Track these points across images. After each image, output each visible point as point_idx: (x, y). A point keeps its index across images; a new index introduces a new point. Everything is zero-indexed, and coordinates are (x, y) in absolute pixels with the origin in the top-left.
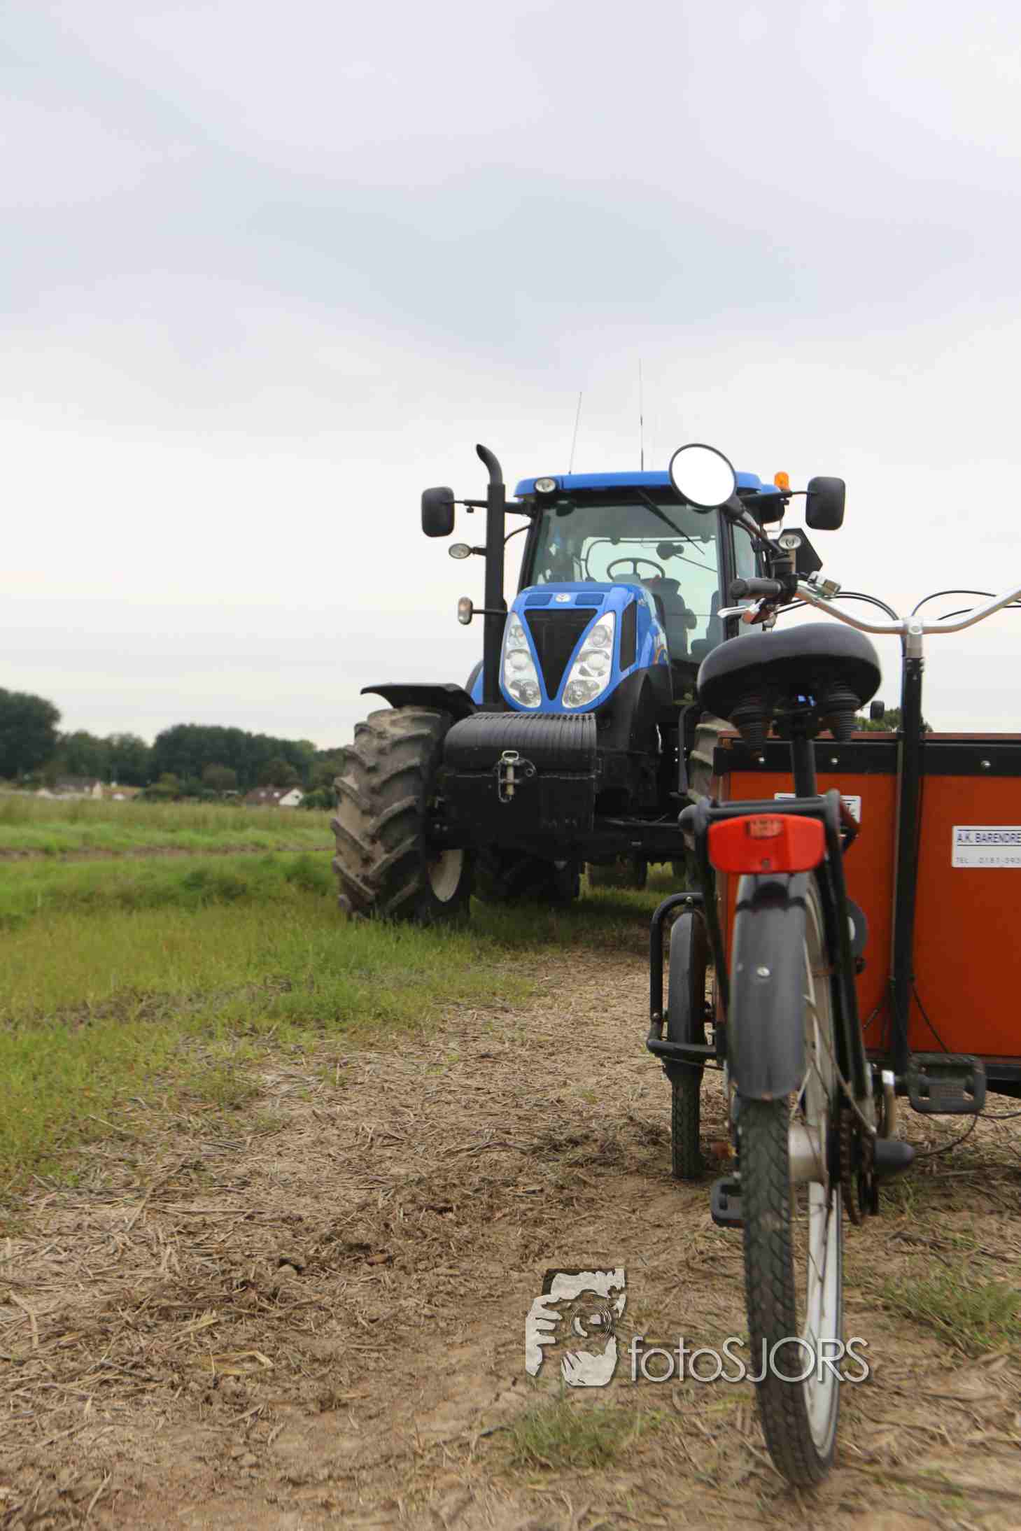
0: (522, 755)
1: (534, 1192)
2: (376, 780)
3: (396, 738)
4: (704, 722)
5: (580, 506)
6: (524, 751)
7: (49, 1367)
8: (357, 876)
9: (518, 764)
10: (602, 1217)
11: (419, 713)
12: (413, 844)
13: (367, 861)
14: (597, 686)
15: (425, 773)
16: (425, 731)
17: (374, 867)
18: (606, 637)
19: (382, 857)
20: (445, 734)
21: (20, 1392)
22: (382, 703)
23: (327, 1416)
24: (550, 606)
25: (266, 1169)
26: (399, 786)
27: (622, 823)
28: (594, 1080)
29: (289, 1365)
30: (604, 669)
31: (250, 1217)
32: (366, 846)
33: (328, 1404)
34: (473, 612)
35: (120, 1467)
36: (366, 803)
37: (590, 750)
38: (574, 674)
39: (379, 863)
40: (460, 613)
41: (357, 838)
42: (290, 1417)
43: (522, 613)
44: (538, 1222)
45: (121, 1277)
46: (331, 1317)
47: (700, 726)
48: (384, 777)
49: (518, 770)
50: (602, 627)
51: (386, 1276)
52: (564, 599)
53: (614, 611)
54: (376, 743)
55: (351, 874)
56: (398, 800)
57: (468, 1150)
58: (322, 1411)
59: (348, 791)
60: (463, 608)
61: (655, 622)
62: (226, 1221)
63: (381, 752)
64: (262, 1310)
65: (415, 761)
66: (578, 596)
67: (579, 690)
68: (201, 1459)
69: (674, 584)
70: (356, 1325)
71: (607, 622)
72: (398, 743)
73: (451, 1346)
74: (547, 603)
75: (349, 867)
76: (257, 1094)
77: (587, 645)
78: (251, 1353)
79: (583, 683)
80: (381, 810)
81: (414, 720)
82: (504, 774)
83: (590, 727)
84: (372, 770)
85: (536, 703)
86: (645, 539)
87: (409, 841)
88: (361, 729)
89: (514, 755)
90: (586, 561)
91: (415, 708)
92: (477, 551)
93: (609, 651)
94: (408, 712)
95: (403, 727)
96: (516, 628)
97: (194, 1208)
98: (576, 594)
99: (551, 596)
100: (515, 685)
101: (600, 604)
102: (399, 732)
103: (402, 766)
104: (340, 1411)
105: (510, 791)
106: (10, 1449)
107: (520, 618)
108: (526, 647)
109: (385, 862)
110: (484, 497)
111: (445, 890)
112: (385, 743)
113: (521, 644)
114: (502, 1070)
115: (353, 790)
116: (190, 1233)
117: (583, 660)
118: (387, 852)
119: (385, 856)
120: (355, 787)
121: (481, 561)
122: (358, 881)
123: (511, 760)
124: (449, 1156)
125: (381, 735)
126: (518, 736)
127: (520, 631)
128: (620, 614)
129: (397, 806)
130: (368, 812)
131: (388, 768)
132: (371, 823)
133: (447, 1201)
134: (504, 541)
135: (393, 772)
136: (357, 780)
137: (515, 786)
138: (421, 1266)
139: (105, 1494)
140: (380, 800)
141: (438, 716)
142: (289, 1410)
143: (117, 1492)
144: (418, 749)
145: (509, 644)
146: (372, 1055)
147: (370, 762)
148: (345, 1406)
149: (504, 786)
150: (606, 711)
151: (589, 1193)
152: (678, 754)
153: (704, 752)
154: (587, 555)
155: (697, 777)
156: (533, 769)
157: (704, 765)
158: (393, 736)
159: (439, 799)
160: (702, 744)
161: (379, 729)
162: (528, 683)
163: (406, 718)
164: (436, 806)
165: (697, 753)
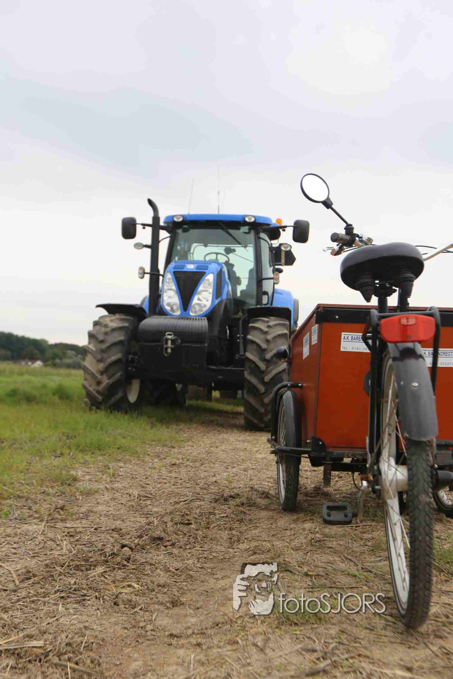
0: (175, 335)
1: (223, 517)
2: (104, 346)
3: (113, 327)
4: (252, 323)
5: (193, 228)
6: (176, 333)
7: (31, 591)
8: (94, 390)
9: (173, 338)
10: (259, 527)
11: (123, 317)
12: (120, 376)
13: (99, 383)
14: (205, 306)
15: (126, 343)
16: (126, 325)
17: (102, 386)
18: (209, 284)
19: (106, 381)
20: (138, 324)
21: (21, 603)
22: (104, 312)
23: (176, 608)
24: (184, 270)
25: (95, 509)
26: (115, 349)
27: (214, 368)
28: (226, 474)
29: (148, 588)
30: (209, 299)
31: (96, 529)
32: (98, 376)
33: (175, 603)
34: (145, 273)
35: (87, 632)
36: (99, 357)
37: (205, 333)
38: (195, 301)
39: (104, 384)
40: (139, 273)
41: (95, 372)
42: (158, 610)
43: (172, 272)
44: (231, 529)
45: (46, 555)
46: (157, 568)
47: (250, 325)
48: (107, 344)
49: (173, 341)
50: (208, 280)
51: (175, 551)
52: (191, 267)
53: (212, 273)
54: (103, 329)
55: (91, 389)
56: (114, 355)
57: (184, 501)
58: (173, 606)
59: (91, 351)
60: (141, 271)
61: (227, 280)
62: (86, 531)
63: (106, 334)
64: (125, 566)
65: (122, 338)
66: (197, 266)
67: (197, 308)
68: (126, 628)
69: (232, 265)
70: (170, 571)
71: (210, 278)
72: (113, 330)
73: (217, 579)
74: (183, 269)
75: (90, 386)
76: (75, 479)
77: (201, 288)
78: (129, 583)
79: (199, 304)
80: (106, 360)
81: (121, 320)
82: (166, 343)
83: (205, 323)
84: (102, 342)
85: (178, 313)
86: (219, 245)
87: (119, 374)
88: (96, 324)
89: (171, 335)
90: (193, 254)
91: (121, 314)
92: (147, 246)
93: (211, 290)
94: (117, 316)
95: (116, 323)
96: (169, 279)
97: (68, 525)
98: (196, 265)
99: (185, 266)
100: (169, 304)
101: (207, 270)
102: (114, 325)
103: (116, 340)
104: (182, 607)
105: (169, 351)
106: (29, 627)
107: (171, 275)
108: (174, 287)
109: (107, 384)
110: (150, 222)
111: (133, 397)
112: (108, 330)
113: (171, 286)
114: (183, 470)
115: (92, 350)
116: (71, 536)
117: (199, 294)
118: (109, 379)
119: (107, 381)
120: (94, 349)
121: (148, 251)
122: (94, 392)
123: (170, 337)
124: (175, 504)
125: (106, 326)
126: (172, 327)
127: (171, 280)
128: (216, 274)
129: (113, 358)
130: (100, 361)
131: (110, 341)
132: (101, 366)
133: (188, 520)
134: (159, 242)
135: (112, 343)
136: (95, 347)
137: (172, 349)
138: (188, 547)
139: (86, 645)
140: (105, 355)
141: (132, 318)
142: (157, 607)
143: (92, 643)
144: (123, 333)
145: (165, 287)
146: (121, 464)
147: (101, 338)
148: (183, 604)
149: (167, 348)
150: (210, 316)
151: (248, 517)
152: (239, 338)
153: (253, 336)
154: (194, 251)
155: (249, 347)
156: (179, 341)
157: (253, 342)
158: (111, 326)
159: (131, 356)
160: (251, 333)
161: (105, 323)
162: (175, 304)
163: (117, 319)
164: (130, 359)
165: (249, 337)
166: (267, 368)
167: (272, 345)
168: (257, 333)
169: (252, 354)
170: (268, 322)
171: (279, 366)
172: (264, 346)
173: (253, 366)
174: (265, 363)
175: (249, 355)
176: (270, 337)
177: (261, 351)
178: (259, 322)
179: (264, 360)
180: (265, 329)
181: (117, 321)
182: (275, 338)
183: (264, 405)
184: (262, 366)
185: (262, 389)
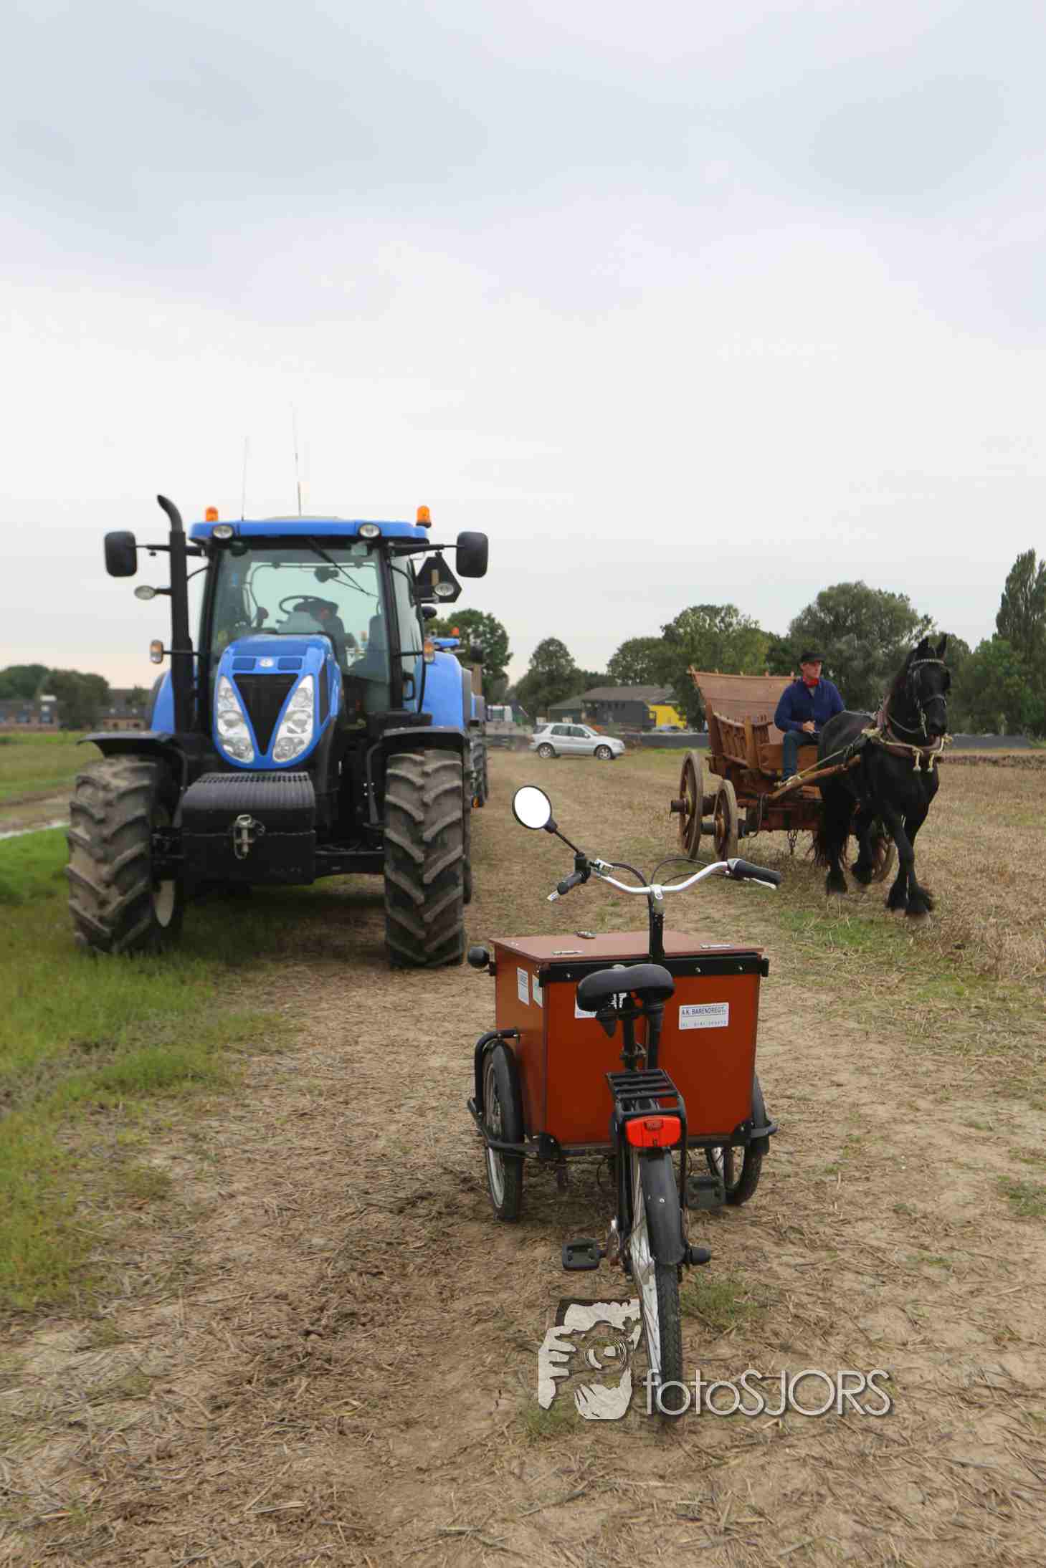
0: (254, 817)
2: (107, 832)
3: (121, 791)
5: (254, 548)
6: (255, 813)
8: (94, 916)
9: (251, 825)
11: (138, 763)
12: (146, 886)
13: (103, 903)
14: (301, 742)
15: (149, 821)
16: (146, 782)
17: (110, 908)
18: (306, 698)
19: (116, 899)
24: (254, 672)
26: (129, 835)
30: (307, 726)
32: (101, 889)
34: (160, 650)
36: (99, 852)
37: (311, 810)
38: (283, 731)
39: (114, 904)
41: (92, 883)
43: (231, 676)
47: (389, 771)
48: (113, 827)
49: (251, 832)
50: (304, 690)
52: (267, 664)
53: (311, 674)
54: (101, 794)
55: (88, 915)
56: (130, 847)
59: (81, 842)
63: (108, 804)
65: (140, 812)
66: (280, 661)
67: (287, 747)
71: (307, 684)
72: (124, 795)
74: (253, 667)
75: (85, 909)
77: (291, 707)
79: (291, 739)
80: (115, 858)
81: (134, 770)
82: (239, 836)
83: (307, 788)
84: (102, 822)
85: (249, 757)
87: (140, 884)
88: (82, 781)
89: (246, 819)
91: (133, 757)
92: (162, 591)
93: (310, 710)
94: (127, 763)
95: (125, 778)
96: (227, 690)
98: (278, 658)
99: (255, 660)
100: (229, 742)
101: (300, 668)
102: (122, 784)
103: (130, 818)
105: (246, 849)
107: (231, 682)
108: (237, 706)
109: (120, 904)
111: (164, 915)
112: (111, 796)
113: (232, 704)
115: (83, 839)
117: (288, 719)
118: (122, 894)
119: (120, 899)
120: (87, 837)
122: (94, 921)
123: (245, 823)
125: (106, 788)
127: (230, 693)
128: (317, 675)
129: (129, 853)
130: (101, 861)
131: (117, 819)
132: (105, 870)
134: (186, 579)
135: (122, 823)
136: (88, 832)
137: (249, 845)
140: (111, 849)
141: (153, 765)
144: (141, 799)
145: (220, 706)
147: (99, 814)
149: (240, 846)
152: (366, 789)
153: (397, 796)
154: (252, 578)
155: (391, 817)
156: (263, 829)
157: (396, 808)
158: (117, 788)
159: (157, 836)
160: (393, 787)
161: (104, 783)
162: (240, 740)
163: (126, 770)
164: (155, 842)
165: (389, 798)
166: (426, 858)
167: (433, 814)
168: (403, 789)
169: (396, 831)
170: (422, 764)
171: (449, 852)
172: (419, 815)
173: (400, 855)
174: (423, 848)
175: (391, 834)
176: (428, 797)
177: (414, 826)
178: (406, 765)
179: (419, 841)
180: (419, 781)
181: (126, 775)
182: (437, 797)
183: (424, 925)
184: (418, 854)
185: (419, 896)
